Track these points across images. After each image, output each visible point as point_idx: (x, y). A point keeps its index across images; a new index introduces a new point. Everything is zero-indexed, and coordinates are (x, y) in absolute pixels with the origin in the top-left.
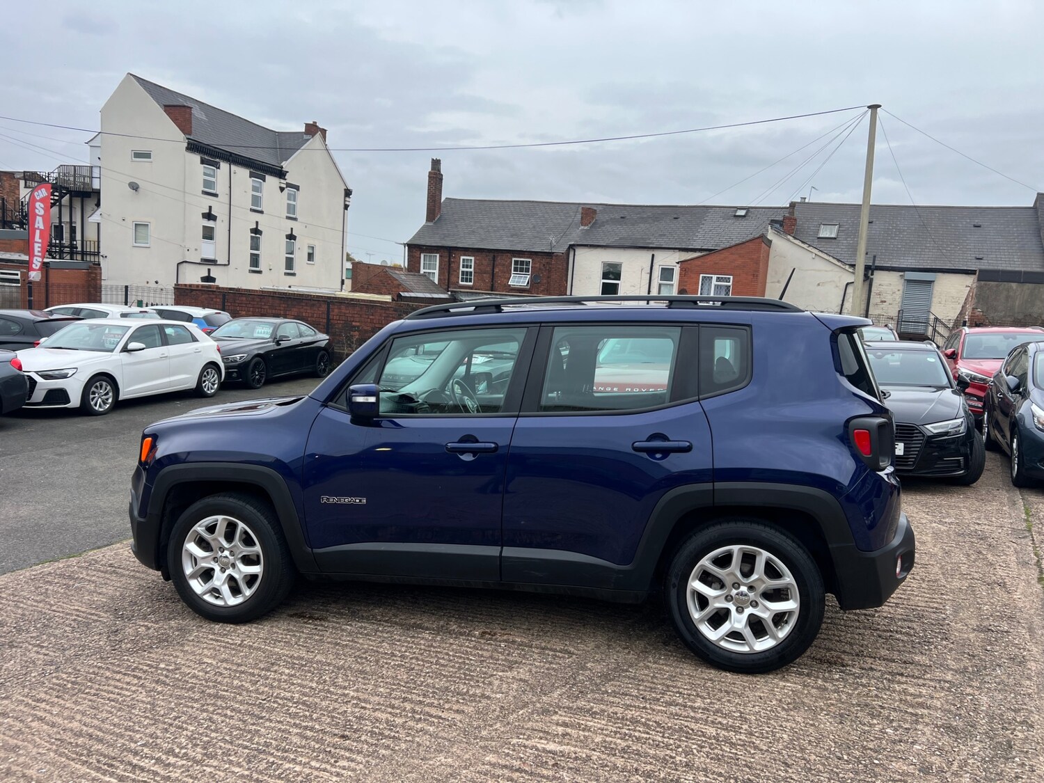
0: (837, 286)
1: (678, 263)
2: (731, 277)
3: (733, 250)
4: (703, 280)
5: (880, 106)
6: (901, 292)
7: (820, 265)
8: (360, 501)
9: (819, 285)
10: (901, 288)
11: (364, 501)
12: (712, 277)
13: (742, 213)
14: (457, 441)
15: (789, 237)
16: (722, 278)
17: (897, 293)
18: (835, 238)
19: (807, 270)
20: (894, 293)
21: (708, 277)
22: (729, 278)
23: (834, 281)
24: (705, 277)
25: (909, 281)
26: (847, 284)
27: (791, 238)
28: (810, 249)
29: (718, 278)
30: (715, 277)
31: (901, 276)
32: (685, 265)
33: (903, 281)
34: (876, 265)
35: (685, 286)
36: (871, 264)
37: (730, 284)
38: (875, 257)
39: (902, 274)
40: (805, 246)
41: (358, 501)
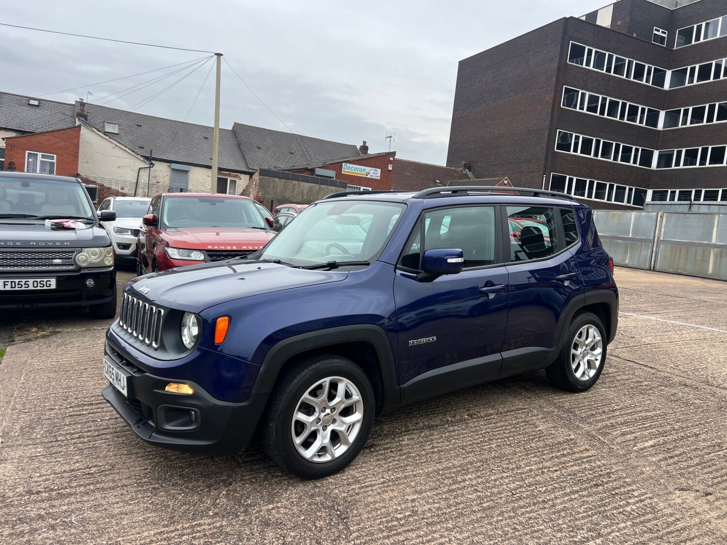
0: (132, 170)
1: (3, 139)
2: (55, 156)
3: (56, 134)
4: (28, 155)
5: (222, 55)
6: (169, 177)
7: (118, 152)
8: (433, 339)
9: (119, 167)
10: (169, 174)
11: (435, 338)
12: (37, 154)
13: (36, 103)
14: (483, 286)
15: (94, 129)
16: (47, 155)
17: (167, 177)
18: (118, 134)
19: (109, 156)
20: (164, 177)
21: (34, 154)
22: (53, 156)
23: (130, 166)
24: (31, 153)
25: (174, 170)
26: (140, 169)
27: (96, 131)
28: (111, 140)
29: (43, 155)
30: (40, 154)
31: (168, 166)
32: (10, 142)
33: (170, 169)
34: (152, 156)
35: (13, 159)
36: (149, 156)
37: (55, 161)
38: (151, 151)
39: (169, 164)
40: (107, 138)
41: (431, 340)
